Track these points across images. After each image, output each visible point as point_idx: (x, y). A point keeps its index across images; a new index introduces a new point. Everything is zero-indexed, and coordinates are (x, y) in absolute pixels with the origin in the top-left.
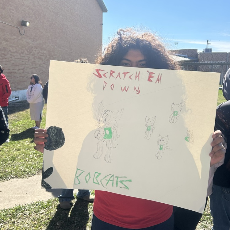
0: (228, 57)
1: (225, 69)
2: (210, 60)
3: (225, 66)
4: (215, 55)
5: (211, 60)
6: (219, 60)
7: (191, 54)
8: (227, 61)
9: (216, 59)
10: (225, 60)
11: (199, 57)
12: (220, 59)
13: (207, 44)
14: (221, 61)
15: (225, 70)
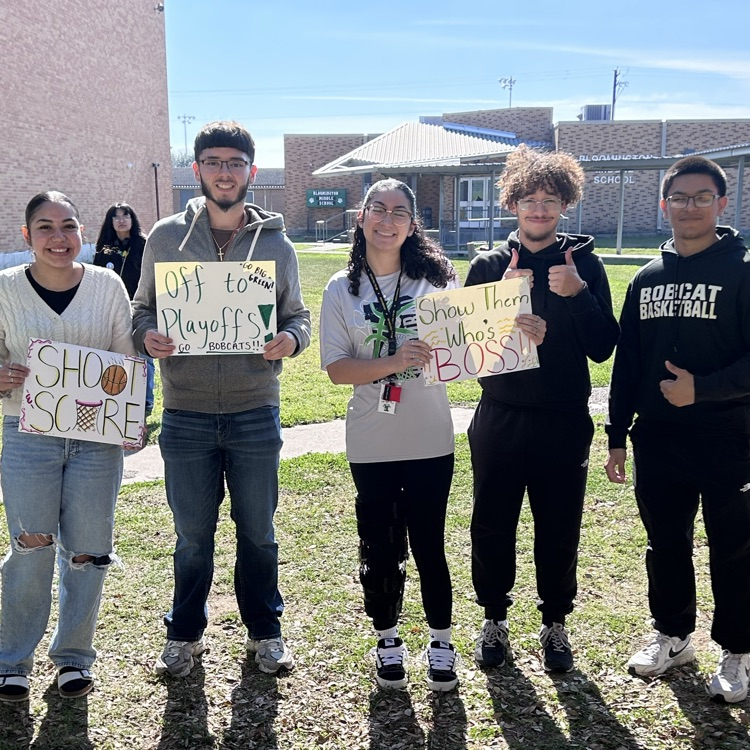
0: (664, 138)
1: (654, 185)
2: (595, 151)
3: (653, 172)
4: (616, 130)
5: (602, 150)
6: (630, 150)
7: (529, 129)
8: (660, 152)
9: (621, 147)
10: (655, 151)
11: (557, 140)
12: (636, 146)
13: (615, 85)
14: (638, 153)
15: (656, 188)
